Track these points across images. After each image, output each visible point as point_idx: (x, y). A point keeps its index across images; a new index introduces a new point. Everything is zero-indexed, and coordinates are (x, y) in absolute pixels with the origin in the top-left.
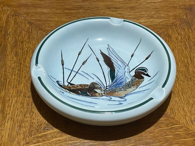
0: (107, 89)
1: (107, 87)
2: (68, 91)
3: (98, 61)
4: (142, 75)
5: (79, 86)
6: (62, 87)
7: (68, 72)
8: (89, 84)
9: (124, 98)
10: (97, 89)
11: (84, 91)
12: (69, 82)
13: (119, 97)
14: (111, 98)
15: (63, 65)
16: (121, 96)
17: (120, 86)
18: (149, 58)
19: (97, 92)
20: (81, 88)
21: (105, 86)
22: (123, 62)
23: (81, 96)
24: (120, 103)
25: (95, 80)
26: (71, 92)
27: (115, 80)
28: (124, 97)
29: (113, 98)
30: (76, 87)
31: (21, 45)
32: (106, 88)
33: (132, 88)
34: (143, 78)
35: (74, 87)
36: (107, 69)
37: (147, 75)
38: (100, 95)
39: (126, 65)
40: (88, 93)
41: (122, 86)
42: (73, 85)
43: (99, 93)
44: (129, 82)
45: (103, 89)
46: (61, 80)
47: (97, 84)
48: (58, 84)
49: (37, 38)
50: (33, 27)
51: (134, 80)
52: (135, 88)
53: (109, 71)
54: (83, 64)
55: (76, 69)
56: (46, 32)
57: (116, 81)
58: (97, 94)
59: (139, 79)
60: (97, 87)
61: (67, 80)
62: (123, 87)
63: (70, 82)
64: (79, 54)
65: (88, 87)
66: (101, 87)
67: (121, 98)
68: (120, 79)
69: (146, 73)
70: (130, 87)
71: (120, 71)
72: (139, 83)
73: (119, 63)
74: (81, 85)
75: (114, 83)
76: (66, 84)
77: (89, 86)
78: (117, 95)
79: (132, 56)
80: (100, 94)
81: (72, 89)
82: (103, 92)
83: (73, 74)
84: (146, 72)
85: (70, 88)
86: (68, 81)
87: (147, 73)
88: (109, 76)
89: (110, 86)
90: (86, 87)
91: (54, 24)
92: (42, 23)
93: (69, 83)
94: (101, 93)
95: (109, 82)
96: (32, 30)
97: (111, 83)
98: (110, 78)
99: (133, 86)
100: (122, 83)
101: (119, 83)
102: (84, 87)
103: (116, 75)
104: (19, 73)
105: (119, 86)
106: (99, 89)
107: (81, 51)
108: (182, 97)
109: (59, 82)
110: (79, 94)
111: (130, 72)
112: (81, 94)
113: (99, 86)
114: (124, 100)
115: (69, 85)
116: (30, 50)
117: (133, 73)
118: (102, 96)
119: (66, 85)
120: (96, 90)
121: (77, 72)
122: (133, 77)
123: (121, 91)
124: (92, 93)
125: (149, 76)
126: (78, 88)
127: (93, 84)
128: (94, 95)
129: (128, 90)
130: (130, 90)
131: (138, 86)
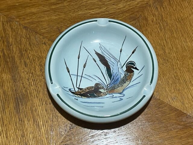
0: (108, 87)
1: (107, 85)
2: (80, 96)
3: (95, 61)
4: (132, 69)
5: (86, 89)
6: (75, 94)
7: (75, 77)
8: (94, 85)
9: (123, 93)
10: (101, 89)
11: (92, 93)
12: (78, 87)
13: (118, 93)
15: (69, 72)
16: (120, 92)
17: (117, 82)
18: (135, 52)
19: (101, 92)
20: (88, 90)
21: (106, 85)
22: (115, 59)
24: (121, 99)
25: (98, 81)
26: (82, 97)
27: (112, 77)
28: (123, 92)
29: (115, 95)
30: (85, 91)
31: (26, 55)
33: (127, 82)
34: (133, 72)
35: (83, 91)
36: (104, 68)
37: (136, 68)
38: (104, 94)
39: (118, 61)
40: (95, 95)
41: (119, 82)
42: (82, 89)
44: (123, 77)
45: (105, 88)
46: (72, 87)
47: (99, 84)
48: (71, 92)
49: (37, 44)
50: (30, 32)
51: (127, 75)
52: (129, 82)
53: (106, 69)
54: (84, 67)
55: (80, 74)
56: (42, 36)
57: (113, 79)
58: (102, 94)
59: (130, 73)
60: (100, 87)
61: (76, 86)
62: (119, 83)
64: (79, 58)
65: (94, 89)
66: (103, 87)
67: (120, 93)
68: (116, 76)
69: (135, 67)
70: (125, 83)
71: (114, 67)
72: (131, 77)
73: (112, 60)
74: (88, 88)
76: (77, 90)
77: (94, 87)
78: (116, 92)
79: (121, 51)
81: (82, 93)
82: (106, 91)
83: (79, 78)
85: (81, 93)
88: (107, 75)
89: (110, 84)
90: (92, 89)
91: (46, 25)
92: (36, 25)
93: (79, 88)
94: (105, 92)
95: (108, 80)
96: (29, 36)
97: (110, 81)
98: (108, 77)
100: (119, 80)
101: (116, 80)
102: (90, 90)
103: (112, 72)
104: (34, 83)
106: (102, 89)
107: (79, 55)
108: (163, 79)
109: (71, 89)
111: (122, 68)
112: (91, 97)
114: (123, 95)
115: (79, 90)
116: (35, 57)
117: (125, 68)
118: (106, 94)
121: (82, 76)
122: (126, 72)
123: (119, 87)
124: (98, 94)
125: (138, 70)
126: (87, 91)
127: (97, 85)
128: (99, 95)
129: (124, 85)
130: (125, 85)
131: (131, 80)
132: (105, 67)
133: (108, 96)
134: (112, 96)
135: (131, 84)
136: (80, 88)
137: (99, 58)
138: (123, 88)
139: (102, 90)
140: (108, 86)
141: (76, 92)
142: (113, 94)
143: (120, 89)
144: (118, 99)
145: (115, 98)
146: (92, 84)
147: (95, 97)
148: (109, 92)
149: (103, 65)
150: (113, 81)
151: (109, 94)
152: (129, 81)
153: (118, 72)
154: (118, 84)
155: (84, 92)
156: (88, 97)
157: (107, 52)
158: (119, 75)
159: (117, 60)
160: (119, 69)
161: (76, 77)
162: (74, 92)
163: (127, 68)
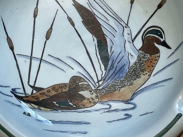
0: (99, 86)
1: (98, 82)
2: (36, 107)
3: (73, 25)
4: (155, 44)
5: (50, 89)
7: (25, 61)
9: (132, 101)
10: (83, 90)
11: (62, 100)
12: (33, 85)
14: (111, 106)
15: (12, 48)
16: (126, 99)
17: (121, 75)
18: (164, 5)
19: (83, 98)
20: (55, 93)
21: (96, 81)
22: (117, 19)
23: (60, 111)
24: (126, 115)
25: (76, 71)
26: (42, 108)
27: (110, 63)
28: (132, 99)
30: (47, 93)
32: (97, 84)
33: (142, 76)
34: (157, 51)
35: (44, 94)
37: (164, 44)
38: (90, 102)
39: (124, 25)
40: (70, 103)
41: (124, 74)
43: (88, 99)
44: (135, 63)
45: (93, 88)
47: (81, 78)
48: (16, 96)
51: (143, 58)
52: (147, 76)
53: (97, 44)
54: (47, 38)
55: (37, 54)
57: (112, 66)
58: (85, 101)
59: (151, 55)
60: (82, 85)
61: (29, 82)
62: (126, 78)
63: (35, 84)
64: (35, 16)
65: (67, 90)
66: (89, 85)
67: (127, 102)
68: (117, 61)
69: (162, 40)
70: (138, 77)
71: (116, 40)
72: (152, 64)
73: (112, 22)
74: (54, 87)
75: (109, 70)
76: (29, 90)
77: (68, 86)
80: (91, 100)
81: (41, 99)
82: (94, 95)
83: (35, 64)
84: (162, 38)
85: (38, 98)
86: (30, 84)
87: (164, 39)
89: (104, 80)
90: (64, 90)
93: (33, 87)
94: (92, 98)
95: (100, 70)
97: (104, 72)
98: (100, 61)
99: (143, 71)
100: (124, 69)
101: (118, 69)
102: (60, 91)
103: (109, 52)
105: (119, 76)
106: (86, 89)
107: (37, 7)
110: (55, 108)
111: (133, 41)
112: (60, 108)
113: (86, 83)
114: (133, 106)
115: (35, 92)
117: (139, 43)
118: (95, 103)
119: (30, 94)
120: (81, 93)
121: (41, 59)
122: (141, 51)
123: (124, 86)
124: (76, 102)
125: (169, 47)
126: (51, 95)
127: (75, 79)
128: (80, 104)
129: (135, 82)
130: (138, 82)
131: (152, 71)
132: (95, 38)
133: (98, 106)
134: (108, 107)
135: (152, 80)
136: (36, 86)
137: (82, 18)
138: (133, 88)
139: (85, 94)
140: (100, 83)
141: (26, 97)
142: (111, 103)
143: (126, 91)
144: (121, 115)
145: (114, 113)
146: (64, 78)
147: (69, 108)
148: (102, 98)
149: (91, 35)
150: (111, 72)
151: (102, 103)
152: (148, 74)
153: (123, 52)
154: (122, 79)
155: (46, 97)
156: (54, 108)
157: (100, 4)
158: (126, 58)
159: (122, 23)
160: (127, 43)
161: (29, 60)
162: (24, 95)
163: (145, 42)
